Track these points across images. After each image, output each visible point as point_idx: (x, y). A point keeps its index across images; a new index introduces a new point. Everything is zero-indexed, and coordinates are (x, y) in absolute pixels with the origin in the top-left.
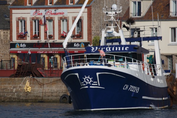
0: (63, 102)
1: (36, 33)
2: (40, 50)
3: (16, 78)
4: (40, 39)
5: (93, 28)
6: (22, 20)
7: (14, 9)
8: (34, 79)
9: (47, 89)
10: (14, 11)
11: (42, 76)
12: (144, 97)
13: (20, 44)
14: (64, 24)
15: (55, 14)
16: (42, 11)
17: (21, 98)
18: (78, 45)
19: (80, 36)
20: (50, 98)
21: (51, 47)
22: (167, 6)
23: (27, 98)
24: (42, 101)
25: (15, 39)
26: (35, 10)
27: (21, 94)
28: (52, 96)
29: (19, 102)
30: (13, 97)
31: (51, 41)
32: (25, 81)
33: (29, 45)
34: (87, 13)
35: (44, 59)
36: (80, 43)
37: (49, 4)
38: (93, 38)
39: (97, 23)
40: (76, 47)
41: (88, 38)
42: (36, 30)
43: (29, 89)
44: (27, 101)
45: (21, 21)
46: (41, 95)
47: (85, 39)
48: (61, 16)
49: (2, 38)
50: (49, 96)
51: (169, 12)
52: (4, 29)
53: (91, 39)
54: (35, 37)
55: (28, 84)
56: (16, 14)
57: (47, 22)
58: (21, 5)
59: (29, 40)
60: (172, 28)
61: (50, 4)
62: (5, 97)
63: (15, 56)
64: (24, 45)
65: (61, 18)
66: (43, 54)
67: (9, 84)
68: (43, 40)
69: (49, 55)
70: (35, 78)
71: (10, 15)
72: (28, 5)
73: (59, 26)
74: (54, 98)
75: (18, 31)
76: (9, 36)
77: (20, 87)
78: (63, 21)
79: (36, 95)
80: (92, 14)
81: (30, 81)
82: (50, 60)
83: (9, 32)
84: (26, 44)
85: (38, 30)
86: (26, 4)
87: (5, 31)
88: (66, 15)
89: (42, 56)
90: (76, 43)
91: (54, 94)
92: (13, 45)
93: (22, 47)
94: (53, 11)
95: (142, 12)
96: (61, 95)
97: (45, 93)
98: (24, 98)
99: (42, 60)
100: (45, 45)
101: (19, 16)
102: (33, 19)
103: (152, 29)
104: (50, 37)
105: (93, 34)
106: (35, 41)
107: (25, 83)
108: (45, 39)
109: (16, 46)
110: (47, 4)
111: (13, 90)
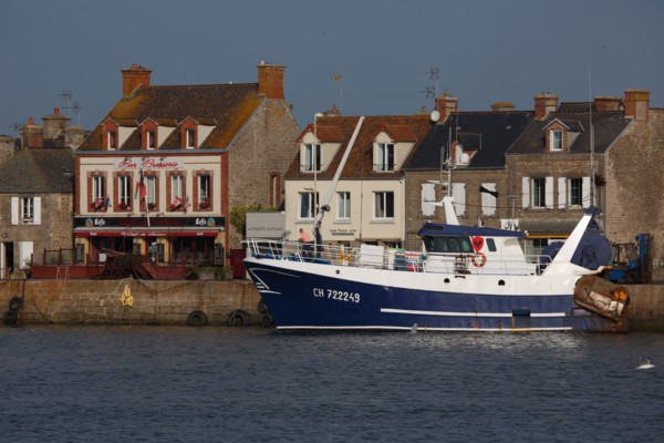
0: (193, 325)
1: (123, 200)
2: (133, 231)
3: (106, 282)
4: (131, 210)
5: (231, 192)
6: (100, 177)
7: (84, 156)
8: (138, 283)
9: (164, 300)
10: (83, 160)
11: (151, 278)
12: (383, 310)
13: (93, 219)
14: (176, 185)
15: (160, 165)
16: (137, 160)
17: (115, 316)
18: (203, 222)
19: (207, 205)
20: (169, 317)
21: (152, 225)
22: (367, 153)
23: (125, 317)
24: (154, 323)
25: (84, 211)
26: (122, 159)
27: (115, 310)
28: (173, 313)
29: (111, 324)
30: (100, 314)
31: (153, 214)
32: (123, 285)
33: (110, 222)
34: (219, 165)
35: (139, 246)
36: (206, 219)
37: (148, 148)
38: (230, 210)
39: (238, 182)
40: (199, 225)
41: (222, 210)
42: (123, 195)
43: (130, 301)
44: (125, 322)
45: (97, 179)
46: (152, 311)
47: (217, 211)
48: (172, 169)
49: (60, 209)
50: (167, 314)
51: (372, 164)
52: (63, 192)
53: (227, 212)
54: (123, 207)
55: (127, 291)
56: (88, 165)
57: (146, 181)
58: (96, 150)
59: (110, 213)
60: (377, 193)
61: (151, 147)
62: (85, 315)
63: (84, 241)
64: (103, 222)
65: (172, 173)
66: (138, 237)
67: (92, 291)
68: (137, 212)
69: (149, 240)
70: (142, 281)
71: (74, 168)
72: (109, 149)
73: (168, 187)
74: (177, 317)
75: (90, 196)
76: (71, 204)
77: (113, 296)
78: (175, 178)
79: (142, 311)
80: (230, 166)
81: (132, 286)
82: (150, 248)
83: (71, 197)
84: (105, 219)
85: (128, 194)
86: (106, 148)
87: (65, 196)
88: (180, 167)
89: (135, 241)
90: (200, 218)
91: (178, 310)
92: (81, 222)
93: (98, 226)
94: (157, 160)
95: (322, 163)
96: (190, 311)
97: (160, 307)
98: (120, 317)
99: (135, 248)
100: (141, 221)
101: (93, 169)
102: (118, 174)
103: (342, 194)
104: (152, 207)
105: (230, 201)
106: (123, 214)
107: (121, 290)
108: (141, 210)
109: (87, 224)
110: (145, 148)
111: (98, 302)
